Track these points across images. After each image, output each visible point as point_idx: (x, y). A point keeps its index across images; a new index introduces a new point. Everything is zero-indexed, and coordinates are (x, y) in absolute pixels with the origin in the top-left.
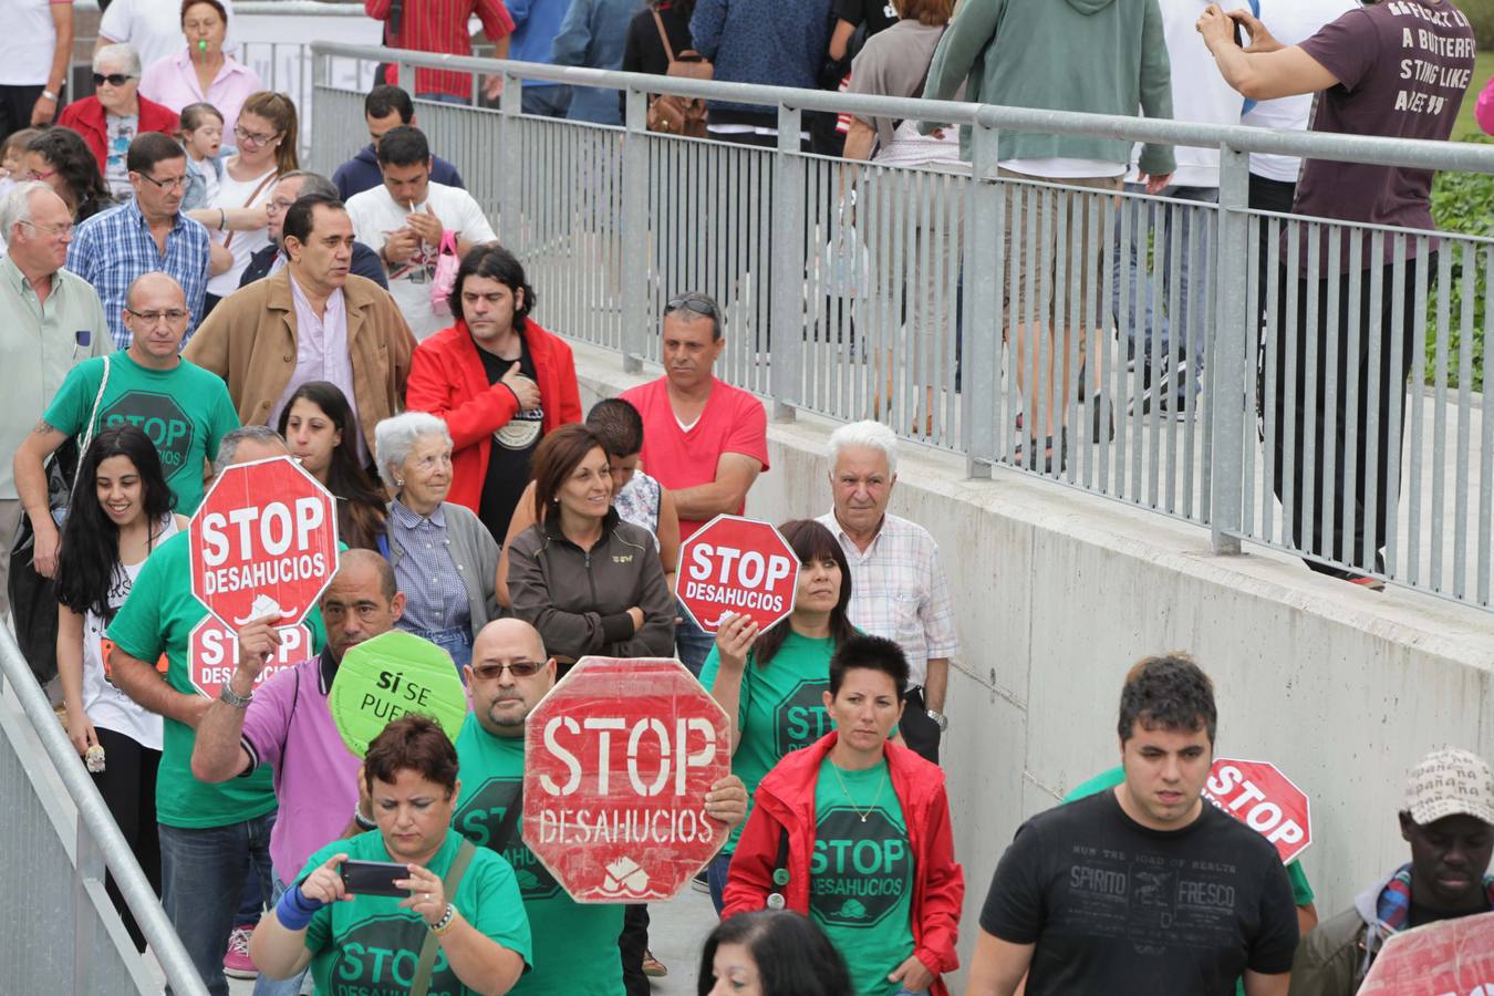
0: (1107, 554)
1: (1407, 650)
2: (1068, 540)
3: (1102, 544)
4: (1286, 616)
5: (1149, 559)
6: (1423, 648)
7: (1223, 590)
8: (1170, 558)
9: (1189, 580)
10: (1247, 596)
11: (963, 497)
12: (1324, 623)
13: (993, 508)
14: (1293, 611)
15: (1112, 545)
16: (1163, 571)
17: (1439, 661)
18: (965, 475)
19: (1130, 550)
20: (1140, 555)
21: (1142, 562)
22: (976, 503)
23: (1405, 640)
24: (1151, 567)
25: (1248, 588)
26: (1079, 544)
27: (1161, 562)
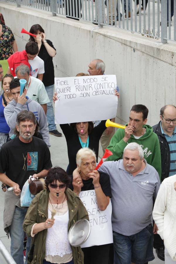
0: (37, 17)
1: (79, 28)
2: (32, 15)
3: (36, 16)
4: (63, 24)
5: (43, 18)
6: (82, 28)
7: (54, 21)
8: (46, 17)
9: (49, 20)
10: (57, 22)
11: (16, 10)
12: (68, 25)
13: (21, 12)
14: (64, 24)
15: (38, 16)
16: (45, 19)
17: (84, 29)
18: (17, 7)
19: (41, 16)
20: (42, 17)
21: (42, 18)
22: (18, 11)
23: (79, 27)
24: (43, 19)
25: (57, 21)
26: (33, 16)
27: (45, 18)
